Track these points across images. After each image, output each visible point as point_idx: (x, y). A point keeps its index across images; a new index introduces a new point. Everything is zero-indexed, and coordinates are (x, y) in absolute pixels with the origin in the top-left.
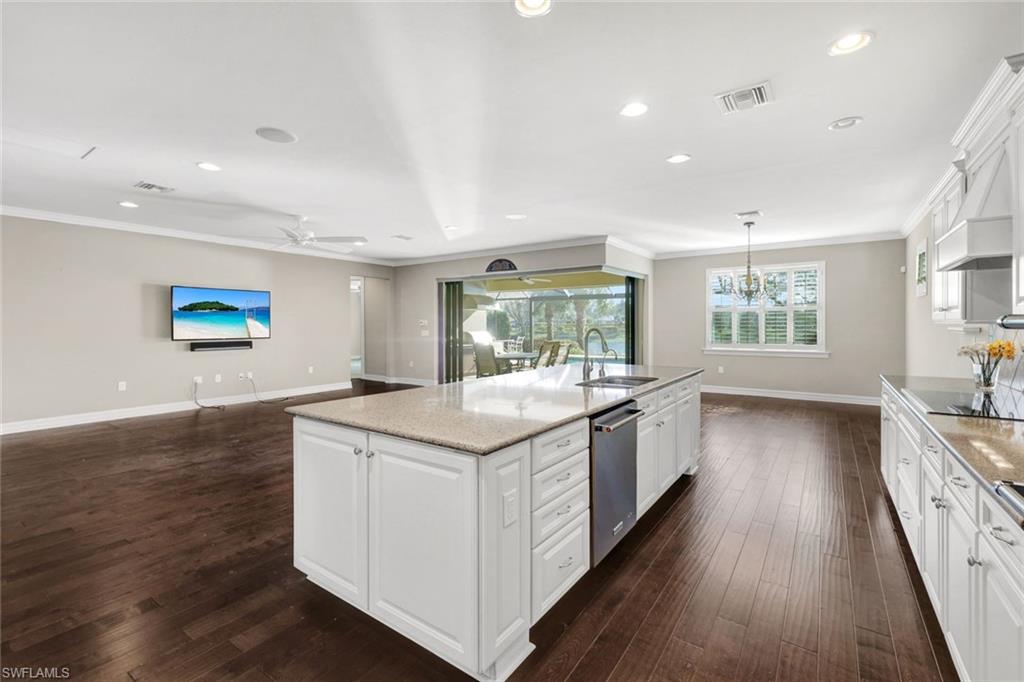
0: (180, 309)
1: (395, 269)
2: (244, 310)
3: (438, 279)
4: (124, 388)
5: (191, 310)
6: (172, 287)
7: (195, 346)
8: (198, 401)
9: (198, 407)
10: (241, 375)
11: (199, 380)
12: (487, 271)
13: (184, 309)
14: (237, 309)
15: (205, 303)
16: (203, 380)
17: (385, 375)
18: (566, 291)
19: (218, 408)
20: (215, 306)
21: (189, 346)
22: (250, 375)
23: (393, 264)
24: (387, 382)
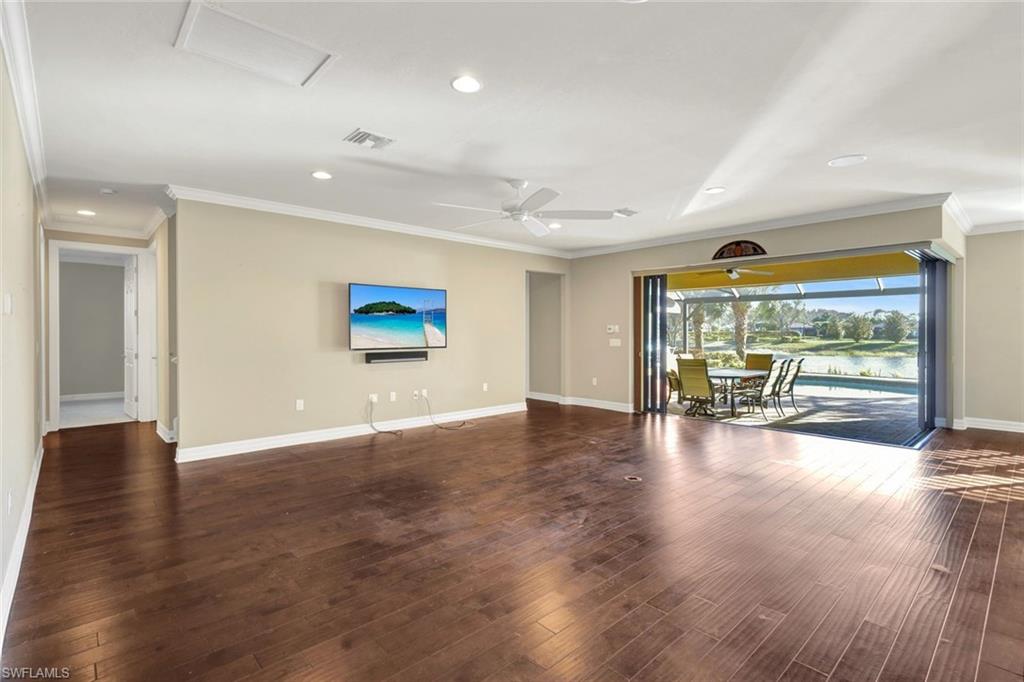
0: (356, 311)
1: (572, 261)
2: (422, 313)
3: (633, 273)
4: (302, 408)
5: (367, 313)
6: (350, 284)
7: (371, 357)
8: (374, 424)
9: (373, 432)
10: (416, 392)
11: (374, 398)
12: (714, 258)
13: (360, 311)
14: (414, 312)
15: (381, 303)
16: (378, 398)
17: (560, 394)
18: (734, 290)
19: (394, 433)
20: (391, 307)
21: (364, 357)
22: (425, 392)
23: (569, 256)
24: (561, 403)
